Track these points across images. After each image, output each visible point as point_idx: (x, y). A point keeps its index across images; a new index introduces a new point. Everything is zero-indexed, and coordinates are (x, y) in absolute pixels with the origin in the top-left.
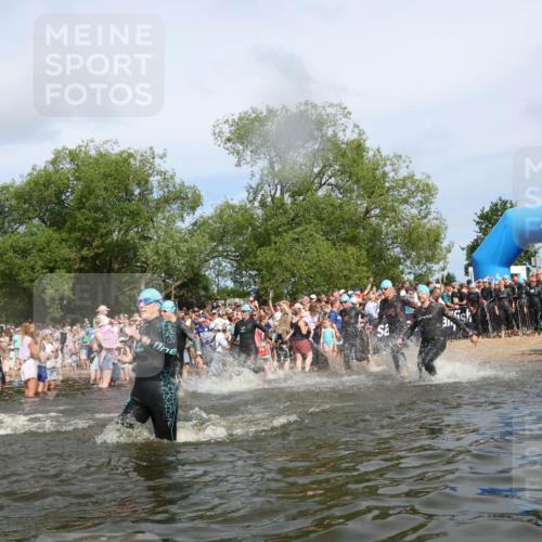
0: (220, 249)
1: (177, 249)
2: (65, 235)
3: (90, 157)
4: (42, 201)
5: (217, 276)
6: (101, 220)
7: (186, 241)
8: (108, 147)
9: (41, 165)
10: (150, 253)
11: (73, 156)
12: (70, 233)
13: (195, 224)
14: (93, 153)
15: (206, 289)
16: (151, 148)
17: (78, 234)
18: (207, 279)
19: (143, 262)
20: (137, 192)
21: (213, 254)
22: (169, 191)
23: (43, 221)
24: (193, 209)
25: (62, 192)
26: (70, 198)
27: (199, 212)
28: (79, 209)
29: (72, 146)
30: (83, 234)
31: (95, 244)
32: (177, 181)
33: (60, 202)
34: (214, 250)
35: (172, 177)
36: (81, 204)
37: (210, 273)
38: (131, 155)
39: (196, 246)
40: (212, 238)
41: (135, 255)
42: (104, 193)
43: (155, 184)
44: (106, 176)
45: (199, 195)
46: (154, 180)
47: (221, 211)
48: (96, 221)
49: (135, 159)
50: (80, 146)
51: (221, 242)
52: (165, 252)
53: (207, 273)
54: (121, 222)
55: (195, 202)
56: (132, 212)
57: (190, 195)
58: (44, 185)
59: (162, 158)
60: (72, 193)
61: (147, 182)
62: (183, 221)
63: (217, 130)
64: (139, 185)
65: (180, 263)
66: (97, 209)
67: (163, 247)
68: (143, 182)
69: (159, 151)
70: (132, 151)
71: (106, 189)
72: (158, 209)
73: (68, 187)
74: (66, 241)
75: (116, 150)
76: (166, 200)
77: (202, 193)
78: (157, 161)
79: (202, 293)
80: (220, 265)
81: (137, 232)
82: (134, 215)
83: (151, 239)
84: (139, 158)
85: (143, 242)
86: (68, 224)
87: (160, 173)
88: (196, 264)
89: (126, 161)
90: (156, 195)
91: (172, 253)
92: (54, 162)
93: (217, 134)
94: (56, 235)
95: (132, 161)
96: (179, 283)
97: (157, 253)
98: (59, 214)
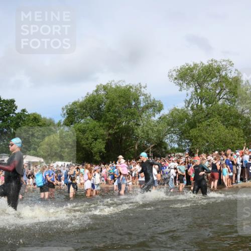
0: (172, 129)
1: (152, 130)
2: (101, 124)
3: (112, 88)
4: (91, 109)
5: (171, 142)
6: (118, 117)
7: (156, 126)
8: (120, 83)
9: (91, 92)
10: (140, 132)
11: (105, 88)
12: (104, 123)
13: (160, 118)
14: (114, 86)
15: (165, 148)
16: (140, 84)
17: (107, 123)
18: (166, 144)
19: (136, 136)
20: (133, 104)
21: (168, 132)
22: (148, 103)
23: (92, 117)
24: (159, 111)
25: (100, 104)
26: (103, 107)
27: (162, 112)
28: (108, 112)
29: (104, 84)
30: (110, 123)
31: (115, 128)
32: (152, 98)
33: (99, 109)
34: (169, 130)
35: (149, 97)
36: (109, 110)
37: (167, 141)
38: (131, 87)
39: (161, 128)
40: (168, 125)
41: (133, 133)
42: (119, 104)
43: (142, 100)
44: (120, 97)
45: (162, 105)
46: (141, 98)
47: (172, 112)
48: (115, 117)
49: (133, 89)
50: (108, 84)
51: (172, 126)
52: (147, 131)
53: (166, 141)
54: (127, 117)
55: (160, 108)
56: (132, 113)
57: (158, 105)
58: (92, 101)
59: (144, 88)
60: (105, 105)
61: (138, 99)
62: (154, 116)
63: (170, 74)
64: (134, 100)
65: (153, 136)
66: (116, 112)
67: (146, 129)
68: (136, 99)
69: (143, 85)
70: (131, 85)
71: (120, 103)
72: (143, 111)
73: (103, 102)
74: (102, 126)
75: (124, 85)
76: (147, 107)
77: (163, 104)
78: (143, 89)
79: (164, 150)
80: (172, 137)
81: (134, 122)
82: (133, 114)
83: (140, 125)
84: (134, 88)
85: (136, 127)
86: (103, 119)
87: (144, 95)
88: (161, 137)
89: (129, 90)
90: (142, 105)
91: (150, 132)
92: (96, 91)
93: (170, 76)
94: (98, 124)
95: (131, 90)
96: (153, 145)
97: (143, 132)
98: (99, 114)
